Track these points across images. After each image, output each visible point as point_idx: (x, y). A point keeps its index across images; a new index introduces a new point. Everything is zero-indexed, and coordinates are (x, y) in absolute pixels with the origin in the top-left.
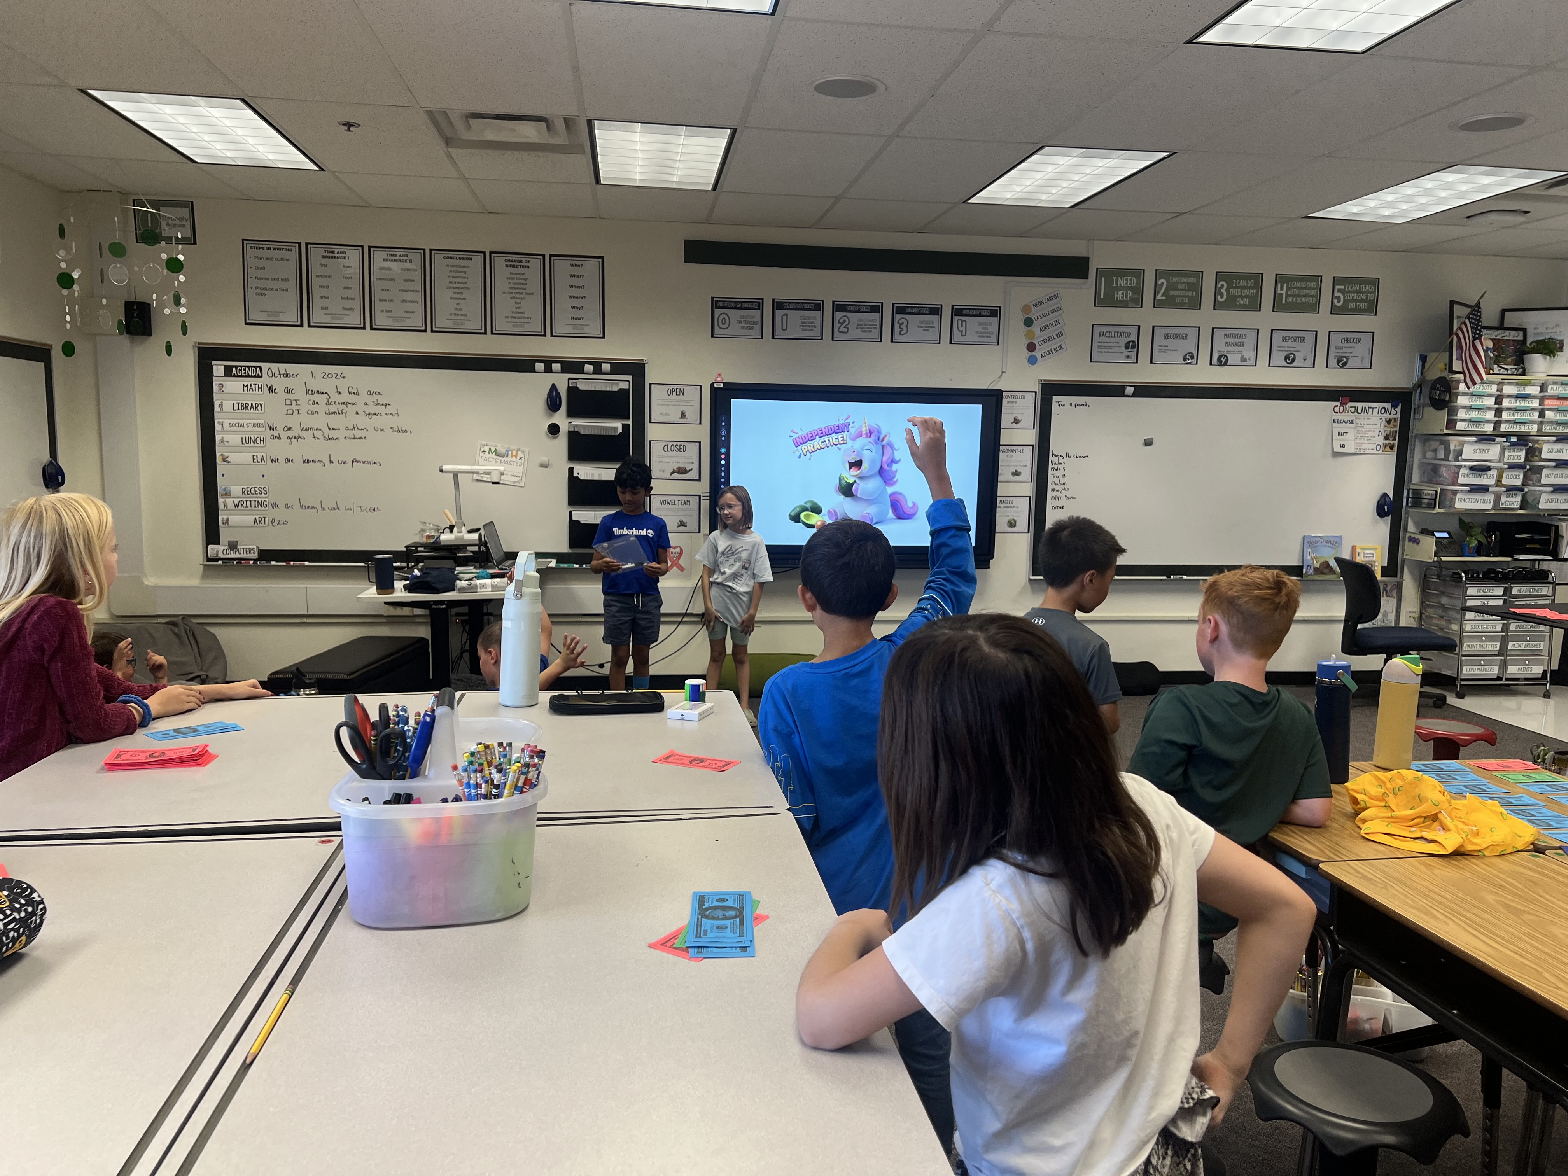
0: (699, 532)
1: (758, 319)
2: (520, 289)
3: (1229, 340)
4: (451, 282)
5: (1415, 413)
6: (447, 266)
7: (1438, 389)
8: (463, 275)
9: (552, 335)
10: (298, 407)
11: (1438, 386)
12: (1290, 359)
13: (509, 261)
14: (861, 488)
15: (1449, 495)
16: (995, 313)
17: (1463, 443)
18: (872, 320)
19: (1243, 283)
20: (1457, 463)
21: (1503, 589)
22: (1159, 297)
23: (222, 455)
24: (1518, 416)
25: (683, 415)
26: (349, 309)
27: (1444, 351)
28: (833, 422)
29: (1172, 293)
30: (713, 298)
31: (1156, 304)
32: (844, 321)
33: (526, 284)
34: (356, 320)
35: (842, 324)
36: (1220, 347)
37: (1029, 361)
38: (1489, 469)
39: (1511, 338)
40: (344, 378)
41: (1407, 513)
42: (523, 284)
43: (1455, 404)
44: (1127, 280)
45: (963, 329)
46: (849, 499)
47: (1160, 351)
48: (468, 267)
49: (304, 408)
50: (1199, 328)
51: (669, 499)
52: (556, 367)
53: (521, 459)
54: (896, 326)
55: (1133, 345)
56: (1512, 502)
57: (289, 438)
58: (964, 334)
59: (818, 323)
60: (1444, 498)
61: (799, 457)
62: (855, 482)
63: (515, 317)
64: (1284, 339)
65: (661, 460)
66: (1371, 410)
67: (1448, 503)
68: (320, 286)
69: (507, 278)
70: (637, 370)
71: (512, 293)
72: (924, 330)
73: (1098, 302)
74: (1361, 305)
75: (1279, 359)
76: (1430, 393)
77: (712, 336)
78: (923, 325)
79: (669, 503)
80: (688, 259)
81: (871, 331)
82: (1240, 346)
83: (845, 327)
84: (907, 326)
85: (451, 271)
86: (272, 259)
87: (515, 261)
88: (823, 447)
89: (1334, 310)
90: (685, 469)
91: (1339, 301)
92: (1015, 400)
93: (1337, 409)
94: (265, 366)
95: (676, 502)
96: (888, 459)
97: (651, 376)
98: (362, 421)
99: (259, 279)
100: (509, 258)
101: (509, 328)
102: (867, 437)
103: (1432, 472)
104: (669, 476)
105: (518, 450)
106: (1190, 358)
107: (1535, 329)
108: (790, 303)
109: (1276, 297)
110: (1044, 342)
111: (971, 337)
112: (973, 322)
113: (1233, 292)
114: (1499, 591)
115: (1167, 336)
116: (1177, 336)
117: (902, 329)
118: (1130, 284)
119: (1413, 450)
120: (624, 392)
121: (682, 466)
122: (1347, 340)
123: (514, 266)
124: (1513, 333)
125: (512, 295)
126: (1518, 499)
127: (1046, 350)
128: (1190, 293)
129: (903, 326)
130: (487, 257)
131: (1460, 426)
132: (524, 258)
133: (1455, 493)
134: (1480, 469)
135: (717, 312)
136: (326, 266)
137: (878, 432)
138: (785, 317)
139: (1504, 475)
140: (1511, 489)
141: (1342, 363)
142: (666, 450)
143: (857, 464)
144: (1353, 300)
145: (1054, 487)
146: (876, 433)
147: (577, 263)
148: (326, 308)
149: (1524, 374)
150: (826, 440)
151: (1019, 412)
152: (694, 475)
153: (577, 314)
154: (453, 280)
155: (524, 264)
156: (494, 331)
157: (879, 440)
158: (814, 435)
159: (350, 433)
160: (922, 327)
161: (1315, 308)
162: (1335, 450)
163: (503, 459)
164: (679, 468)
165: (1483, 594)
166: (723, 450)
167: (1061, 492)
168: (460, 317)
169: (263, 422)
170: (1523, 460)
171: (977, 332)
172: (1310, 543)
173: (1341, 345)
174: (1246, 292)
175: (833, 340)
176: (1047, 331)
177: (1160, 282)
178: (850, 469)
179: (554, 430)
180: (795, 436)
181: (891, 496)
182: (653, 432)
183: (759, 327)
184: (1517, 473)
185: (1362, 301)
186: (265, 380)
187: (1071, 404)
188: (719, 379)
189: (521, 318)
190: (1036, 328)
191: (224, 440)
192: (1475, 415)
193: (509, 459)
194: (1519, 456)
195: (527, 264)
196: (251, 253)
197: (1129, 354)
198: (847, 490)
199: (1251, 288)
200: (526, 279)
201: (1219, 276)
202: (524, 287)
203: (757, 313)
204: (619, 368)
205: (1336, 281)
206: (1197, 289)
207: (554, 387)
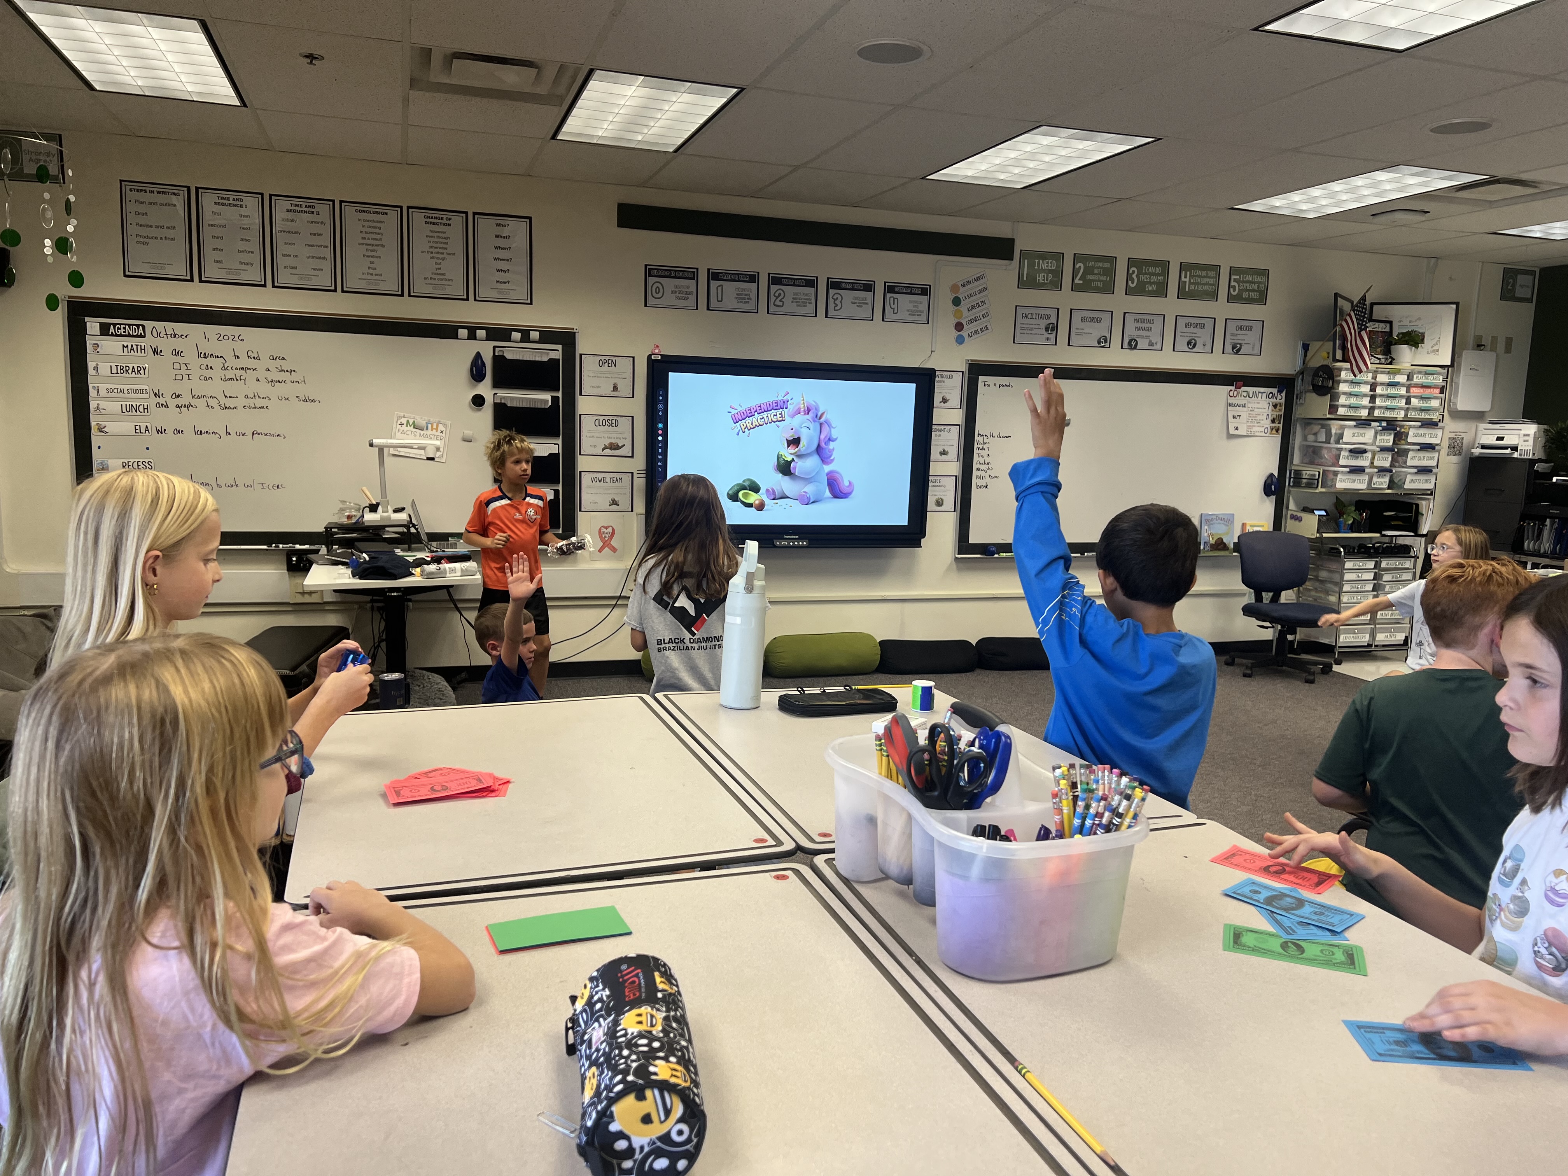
0: (632, 511)
1: (693, 289)
2: (440, 248)
3: (1139, 325)
4: (364, 238)
5: (1297, 398)
6: (359, 220)
7: (1321, 376)
8: (377, 231)
9: (475, 300)
10: (188, 372)
11: (1321, 373)
12: (1191, 344)
13: (428, 217)
14: (799, 466)
15: (1331, 476)
16: (925, 291)
17: (1343, 427)
18: (807, 295)
19: (1152, 270)
20: (1339, 446)
21: (1374, 563)
22: (1077, 281)
23: (97, 424)
24: (1389, 403)
25: (615, 388)
26: (247, 264)
27: (1328, 340)
28: (771, 398)
29: (1089, 277)
30: (646, 266)
31: (1074, 288)
32: (780, 295)
33: (446, 243)
34: (254, 275)
35: (777, 297)
36: (1130, 331)
37: (957, 341)
38: (1365, 451)
39: (1380, 330)
40: (242, 340)
41: (1289, 492)
42: (444, 243)
43: (1337, 391)
44: (1048, 263)
45: (895, 306)
46: (786, 478)
47: (1077, 334)
48: (383, 222)
49: (196, 372)
50: (1112, 312)
51: (600, 476)
52: (481, 333)
53: (442, 432)
54: (831, 301)
55: (1052, 328)
56: (1382, 483)
57: (177, 406)
58: (896, 311)
59: (753, 295)
60: (1327, 478)
61: (738, 434)
62: (793, 460)
63: (435, 279)
64: (1187, 325)
65: (591, 435)
66: (1260, 395)
67: (1329, 483)
68: (213, 237)
69: (427, 236)
70: (567, 339)
71: (432, 253)
72: (858, 306)
73: (1021, 284)
74: (1253, 295)
75: (1182, 344)
76: (1313, 380)
77: (646, 306)
78: (857, 301)
79: (600, 481)
80: (621, 224)
81: (805, 306)
82: (1148, 330)
83: (780, 301)
84: (841, 302)
85: (363, 226)
86: (156, 204)
87: (436, 218)
88: (761, 423)
89: (1230, 299)
90: (618, 445)
91: (1234, 291)
92: (944, 379)
93: (1231, 394)
94: (149, 324)
95: (608, 480)
96: (826, 437)
97: (581, 347)
98: (264, 389)
99: (141, 225)
100: (429, 215)
101: (429, 290)
102: (805, 414)
103: (1313, 454)
104: (600, 452)
105: (439, 423)
106: (1103, 342)
107: (1400, 322)
108: (726, 273)
109: (1181, 285)
110: (971, 321)
111: (903, 315)
112: (905, 301)
113: (1143, 278)
114: (1371, 564)
115: (1083, 319)
116: (1092, 320)
117: (837, 305)
118: (1051, 267)
119: (1295, 433)
120: (554, 362)
121: (613, 441)
122: (1241, 328)
123: (434, 223)
124: (1382, 325)
125: (432, 255)
126: (1387, 479)
127: (973, 330)
128: (1104, 278)
129: (838, 302)
130: (405, 213)
131: (1341, 411)
132: (445, 215)
133: (1336, 474)
134: (1357, 452)
135: (651, 280)
136: (219, 214)
137: (816, 409)
138: (720, 288)
139: (1376, 457)
140: (1382, 470)
141: (1236, 349)
142: (597, 424)
143: (795, 442)
144: (1246, 290)
145: (979, 466)
146: (814, 410)
147: (503, 223)
148: (221, 262)
149: (1391, 363)
150: (765, 416)
151: (946, 391)
152: (626, 451)
153: (502, 276)
154: (367, 236)
155: (444, 221)
156: (412, 294)
157: (818, 417)
158: (753, 411)
159: (251, 402)
160: (855, 303)
161: (1213, 296)
162: (1231, 433)
163: (422, 432)
164: (611, 444)
165: (1357, 567)
166: (660, 426)
167: (986, 472)
168: (374, 277)
169: (146, 387)
170: (1391, 443)
171: (908, 311)
172: (1207, 521)
173: (1236, 332)
174: (1154, 279)
175: (768, 313)
176: (974, 311)
177: (1077, 267)
178: (788, 447)
179: (478, 401)
180: (734, 412)
181: (827, 474)
182: (583, 405)
183: (693, 297)
184: (1386, 456)
185: (1254, 291)
186: (149, 341)
187: (995, 385)
188: (657, 351)
189: (442, 280)
190: (964, 307)
191: (100, 407)
192: (1353, 401)
193: (429, 432)
194: (1388, 440)
195: (448, 222)
196: (131, 196)
197: (1049, 336)
198: (785, 468)
199: (1158, 275)
200: (447, 238)
201: (1131, 262)
202: (445, 246)
203: (692, 283)
204: (548, 336)
205: (1232, 271)
206: (1111, 273)
207: (478, 356)
